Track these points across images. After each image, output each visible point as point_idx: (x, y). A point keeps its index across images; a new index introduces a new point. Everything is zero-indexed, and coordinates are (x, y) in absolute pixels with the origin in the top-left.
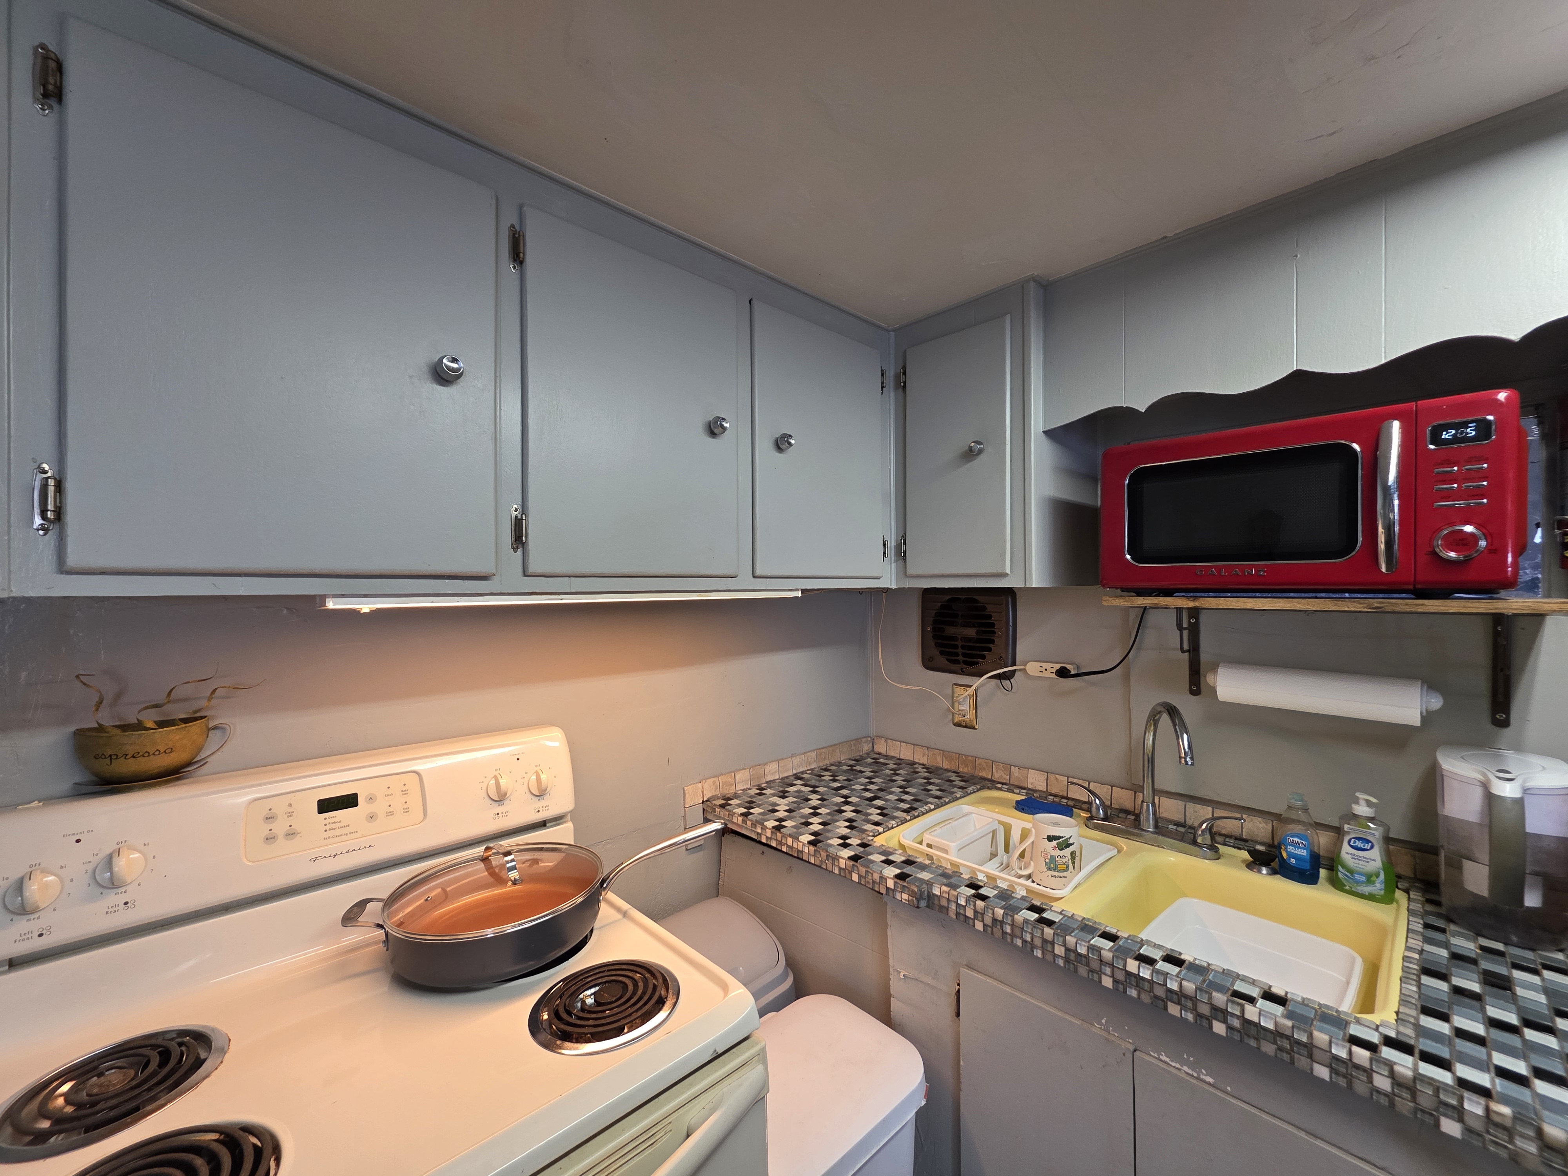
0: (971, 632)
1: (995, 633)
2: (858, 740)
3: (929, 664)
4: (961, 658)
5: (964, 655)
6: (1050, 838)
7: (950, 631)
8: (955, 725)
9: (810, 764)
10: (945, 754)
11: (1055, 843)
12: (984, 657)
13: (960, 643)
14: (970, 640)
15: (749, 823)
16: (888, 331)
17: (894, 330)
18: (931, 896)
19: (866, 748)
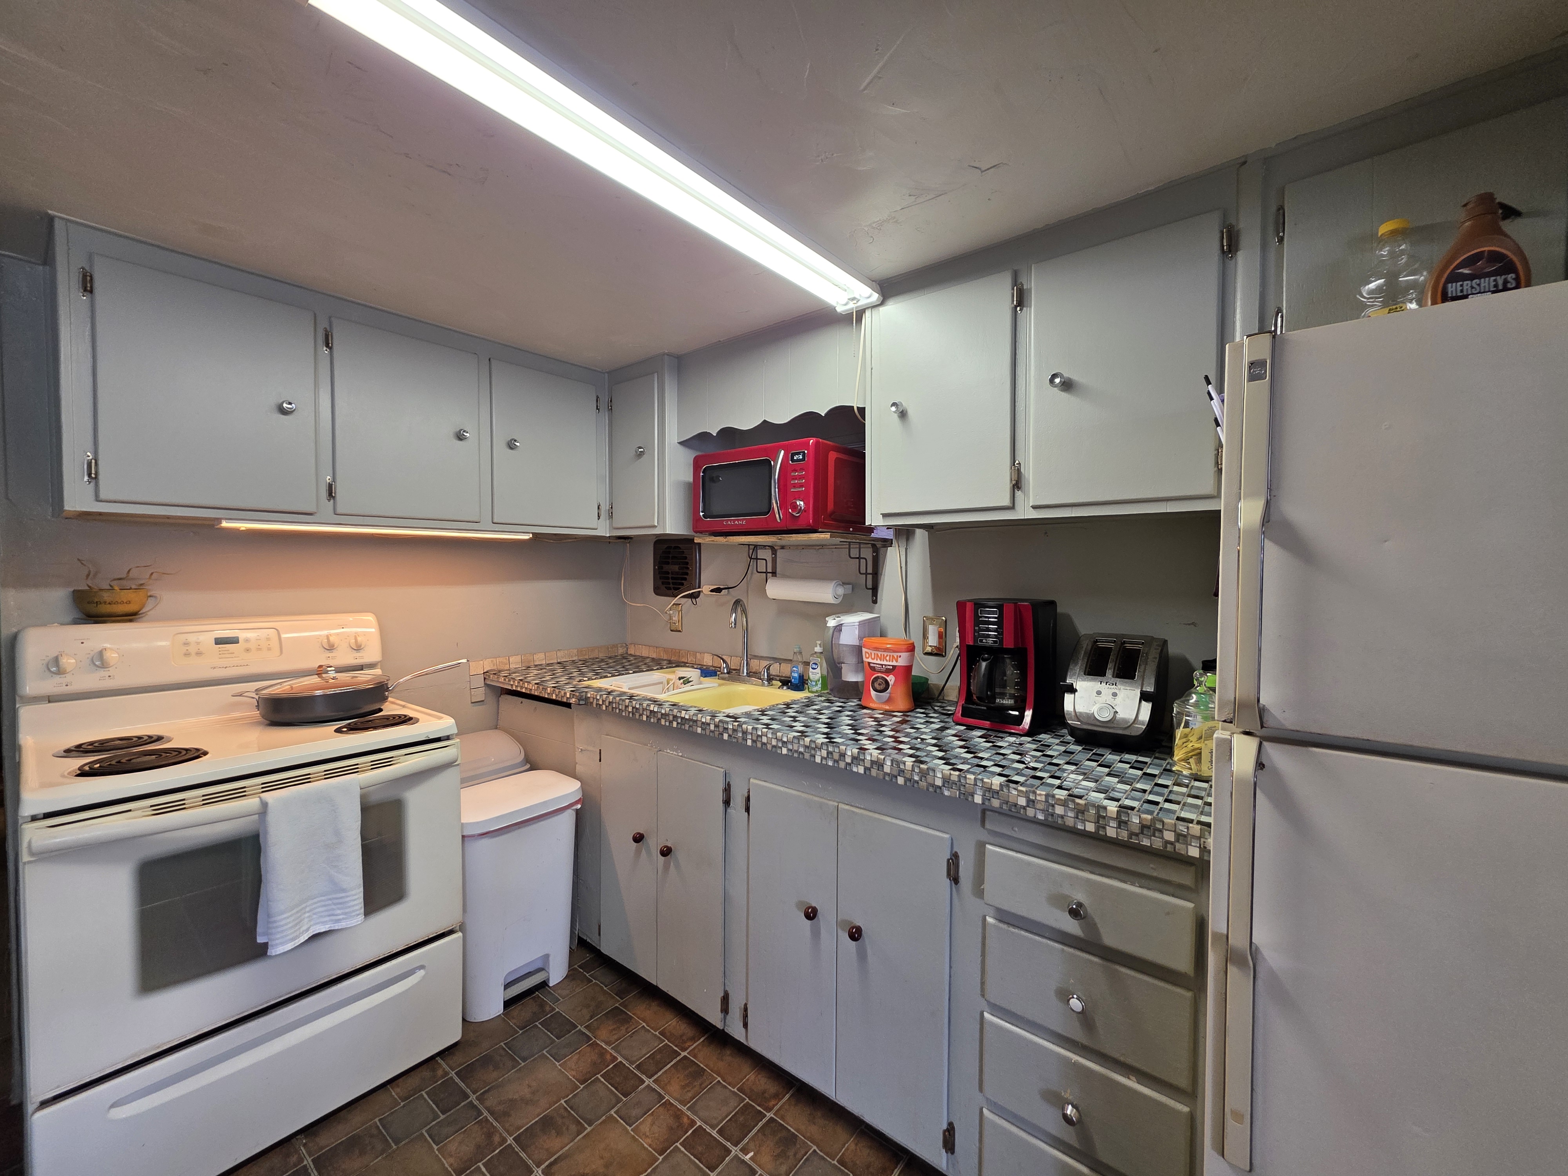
0: (676, 568)
1: (688, 568)
2: (615, 646)
3: (657, 591)
4: (671, 586)
5: (673, 584)
6: (680, 679)
7: (666, 568)
8: (672, 631)
9: (572, 657)
10: (666, 650)
11: (682, 681)
12: (683, 584)
13: (670, 576)
14: (677, 573)
15: (507, 680)
16: (604, 373)
17: (607, 373)
18: (587, 698)
19: (621, 651)
